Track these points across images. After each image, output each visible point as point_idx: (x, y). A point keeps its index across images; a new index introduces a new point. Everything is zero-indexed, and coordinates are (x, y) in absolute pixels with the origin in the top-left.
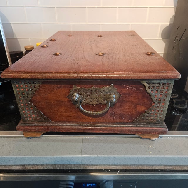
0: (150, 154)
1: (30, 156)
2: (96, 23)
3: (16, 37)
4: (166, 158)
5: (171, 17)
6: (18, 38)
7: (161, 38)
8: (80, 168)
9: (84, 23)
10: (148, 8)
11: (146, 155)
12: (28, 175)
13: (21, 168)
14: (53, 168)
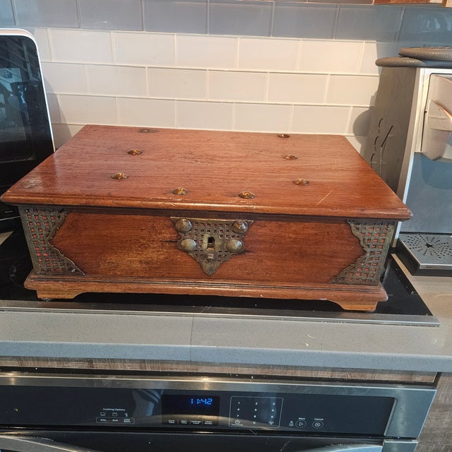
0: (305, 348)
1: (105, 344)
2: (225, 101)
3: (65, 120)
4: (331, 354)
5: (373, 95)
6: (68, 123)
7: (353, 134)
8: (187, 369)
9: (203, 100)
10: (328, 77)
11: (299, 349)
12: (98, 378)
13: (85, 366)
14: (141, 368)
